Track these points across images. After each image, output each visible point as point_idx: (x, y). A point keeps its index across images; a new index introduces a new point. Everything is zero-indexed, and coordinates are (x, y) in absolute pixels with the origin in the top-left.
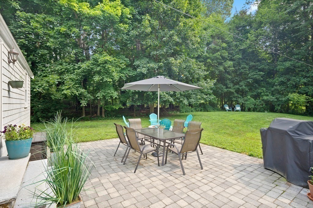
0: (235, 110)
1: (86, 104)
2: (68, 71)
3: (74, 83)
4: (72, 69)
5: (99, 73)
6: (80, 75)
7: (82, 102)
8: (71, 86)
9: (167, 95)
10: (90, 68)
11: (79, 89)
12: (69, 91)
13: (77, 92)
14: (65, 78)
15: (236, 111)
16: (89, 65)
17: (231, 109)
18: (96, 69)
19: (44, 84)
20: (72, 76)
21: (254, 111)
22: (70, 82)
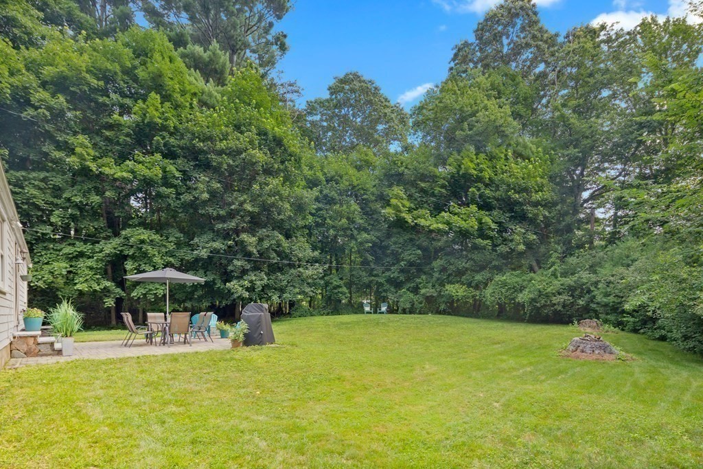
0: (378, 311)
1: (112, 303)
2: (81, 255)
3: (93, 273)
4: (90, 251)
5: (133, 257)
6: (101, 260)
7: (107, 300)
8: (88, 277)
9: (241, 289)
10: (119, 251)
11: (102, 281)
12: (85, 285)
13: (99, 285)
14: (79, 266)
15: (380, 313)
16: (116, 247)
17: (372, 311)
18: (127, 252)
19: (46, 276)
20: (90, 263)
21: (411, 313)
22: (86, 272)
